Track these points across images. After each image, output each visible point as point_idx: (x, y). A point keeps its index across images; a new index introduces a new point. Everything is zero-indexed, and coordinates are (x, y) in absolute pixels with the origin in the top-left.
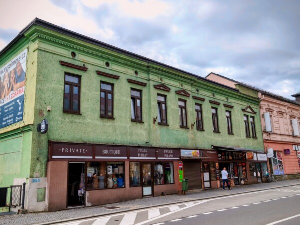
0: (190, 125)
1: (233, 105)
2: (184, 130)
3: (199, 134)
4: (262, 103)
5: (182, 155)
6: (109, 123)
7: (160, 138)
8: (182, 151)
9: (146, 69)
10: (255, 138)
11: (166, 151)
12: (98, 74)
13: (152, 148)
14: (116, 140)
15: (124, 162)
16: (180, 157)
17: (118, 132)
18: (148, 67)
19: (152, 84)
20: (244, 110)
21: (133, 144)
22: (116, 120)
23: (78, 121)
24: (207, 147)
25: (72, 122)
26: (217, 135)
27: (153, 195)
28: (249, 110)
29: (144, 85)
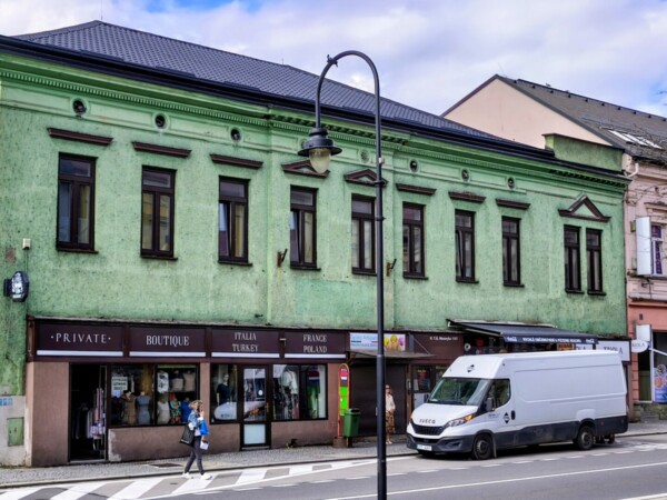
1: (528, 198)
3: (409, 287)
5: (353, 347)
7: (292, 303)
8: (353, 336)
9: (262, 122)
10: (596, 292)
11: (308, 337)
13: (270, 329)
14: (178, 310)
15: (198, 365)
16: (348, 353)
17: (184, 291)
18: (267, 117)
19: (276, 160)
21: (220, 320)
22: (179, 262)
24: (432, 324)
28: (584, 211)
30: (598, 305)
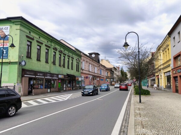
0: (61, 65)
1: (74, 57)
2: (60, 67)
3: (63, 68)
4: (82, 57)
5: (59, 77)
6: (39, 63)
7: (53, 70)
8: (59, 75)
9: (51, 40)
10: (79, 71)
11: (55, 75)
12: (37, 42)
13: (51, 73)
14: (41, 70)
15: (43, 79)
16: (58, 78)
17: (41, 66)
18: (52, 40)
19: (52, 47)
20: (76, 60)
22: (41, 62)
23: (30, 61)
24: (65, 74)
25: (29, 62)
26: (68, 69)
27: (50, 92)
28: (78, 60)
29: (50, 47)
30: (79, 73)
